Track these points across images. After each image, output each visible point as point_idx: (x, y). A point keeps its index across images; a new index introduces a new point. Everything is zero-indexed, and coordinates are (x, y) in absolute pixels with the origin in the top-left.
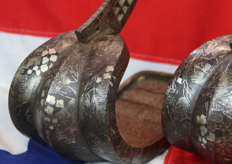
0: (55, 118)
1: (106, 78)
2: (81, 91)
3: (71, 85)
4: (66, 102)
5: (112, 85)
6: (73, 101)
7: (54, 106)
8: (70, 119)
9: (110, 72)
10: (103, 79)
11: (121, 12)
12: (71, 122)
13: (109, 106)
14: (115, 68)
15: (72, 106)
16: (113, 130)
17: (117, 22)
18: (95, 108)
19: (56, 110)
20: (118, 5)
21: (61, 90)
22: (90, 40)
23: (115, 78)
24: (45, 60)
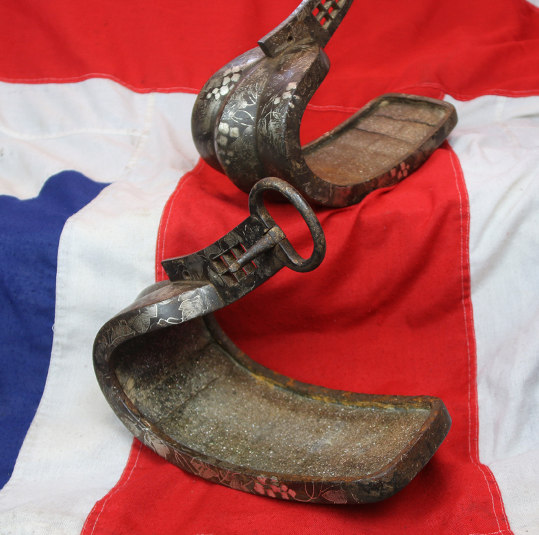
0: (231, 150)
1: (285, 97)
2: (259, 116)
3: (248, 109)
4: (242, 129)
5: (293, 106)
6: (249, 128)
7: (228, 136)
8: (248, 151)
9: (292, 90)
10: (281, 99)
11: (327, 17)
12: (250, 155)
13: (289, 134)
14: (299, 85)
15: (249, 135)
16: (298, 164)
17: (322, 29)
18: (272, 137)
19: (231, 140)
20: (320, 8)
21: (236, 115)
22: (279, 53)
23: (297, 97)
24: (227, 80)
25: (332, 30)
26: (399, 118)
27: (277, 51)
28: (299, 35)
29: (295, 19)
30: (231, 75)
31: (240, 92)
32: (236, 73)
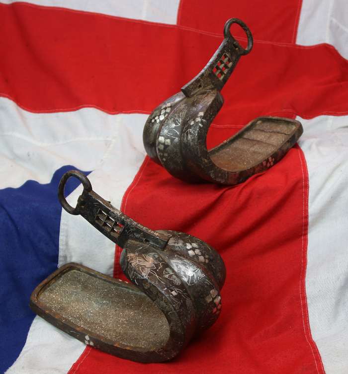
0: (166, 152)
1: (197, 121)
2: (182, 132)
3: (175, 128)
4: (172, 140)
5: (202, 126)
6: (177, 139)
7: (164, 144)
8: (176, 153)
9: (201, 116)
10: (195, 122)
11: (222, 73)
12: (177, 155)
13: (199, 142)
14: (205, 114)
15: (176, 143)
16: (205, 160)
17: (219, 80)
18: (190, 144)
19: (166, 146)
20: (218, 68)
21: (168, 132)
22: (194, 95)
23: (204, 120)
24: (163, 112)
25: (225, 80)
26: (268, 131)
27: (192, 94)
28: (205, 84)
29: (203, 75)
30: (165, 109)
31: (171, 118)
32: (168, 107)
